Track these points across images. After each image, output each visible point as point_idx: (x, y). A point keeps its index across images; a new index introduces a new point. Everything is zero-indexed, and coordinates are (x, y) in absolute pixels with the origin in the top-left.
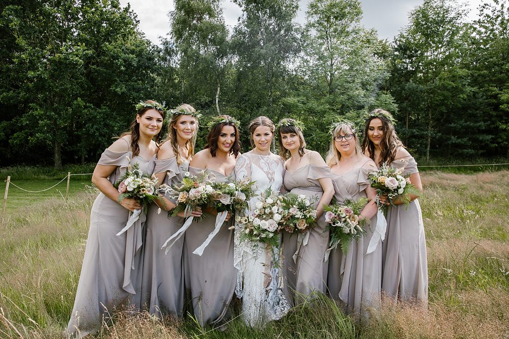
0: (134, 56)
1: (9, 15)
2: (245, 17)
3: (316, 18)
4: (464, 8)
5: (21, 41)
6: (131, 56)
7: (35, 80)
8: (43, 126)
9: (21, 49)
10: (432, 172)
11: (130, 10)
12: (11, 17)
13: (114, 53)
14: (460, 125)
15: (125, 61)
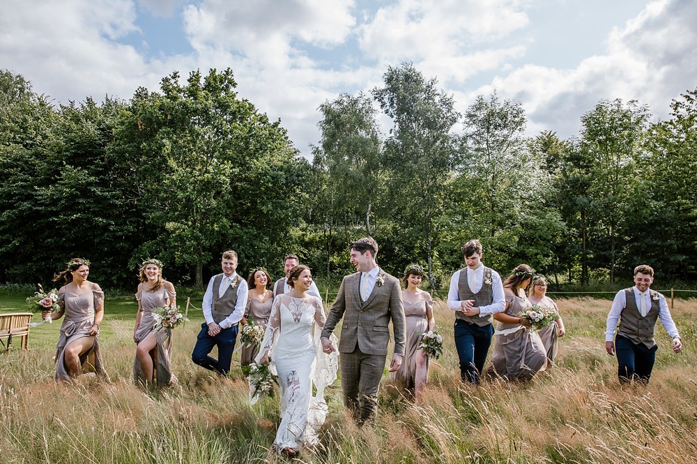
0: (283, 173)
1: (162, 138)
2: (397, 128)
3: (473, 129)
4: (643, 113)
5: (172, 163)
6: (280, 173)
7: (184, 200)
8: (190, 247)
9: (172, 171)
10: (584, 298)
11: (279, 126)
12: (164, 141)
13: (262, 170)
14: (646, 244)
15: (273, 178)
